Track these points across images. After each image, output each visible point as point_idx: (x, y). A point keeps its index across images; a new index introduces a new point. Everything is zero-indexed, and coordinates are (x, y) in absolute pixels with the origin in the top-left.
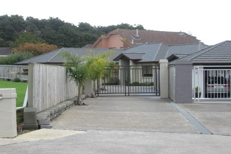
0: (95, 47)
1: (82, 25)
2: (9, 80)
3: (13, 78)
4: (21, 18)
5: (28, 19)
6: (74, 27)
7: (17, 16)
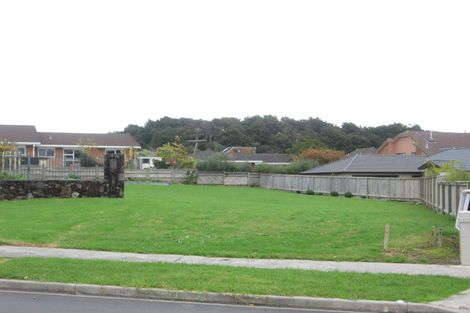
0: (379, 152)
1: (346, 126)
2: (298, 192)
3: (305, 190)
4: (275, 118)
5: (283, 119)
6: (338, 128)
7: (270, 116)
